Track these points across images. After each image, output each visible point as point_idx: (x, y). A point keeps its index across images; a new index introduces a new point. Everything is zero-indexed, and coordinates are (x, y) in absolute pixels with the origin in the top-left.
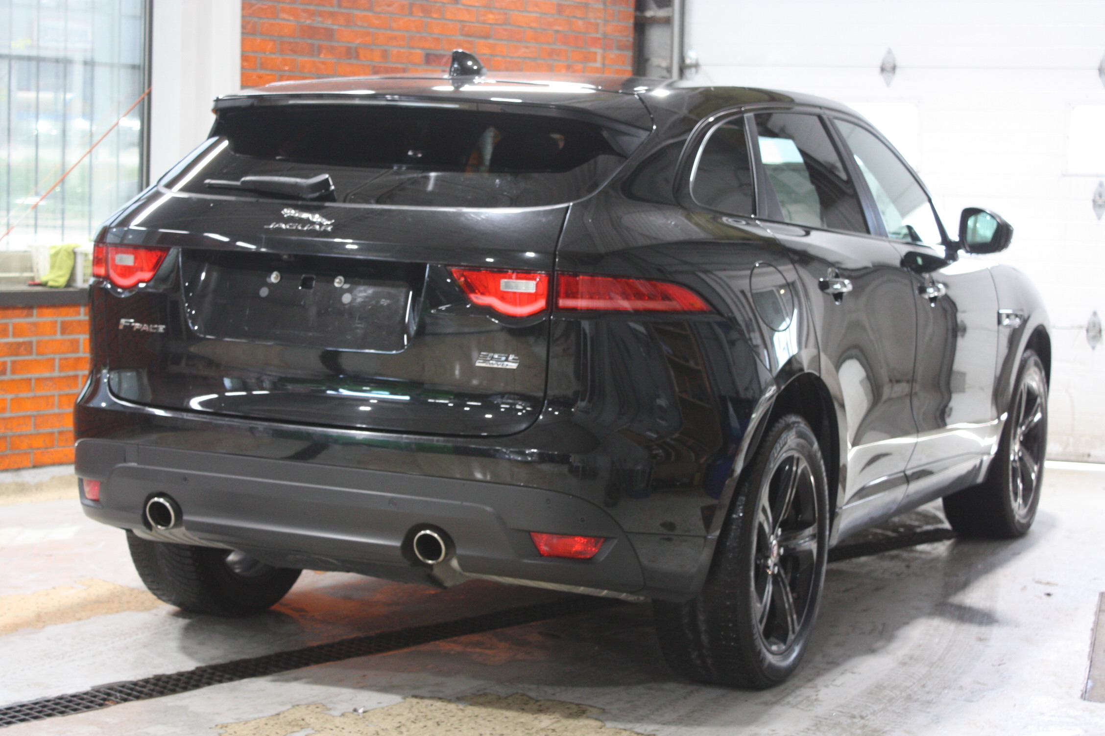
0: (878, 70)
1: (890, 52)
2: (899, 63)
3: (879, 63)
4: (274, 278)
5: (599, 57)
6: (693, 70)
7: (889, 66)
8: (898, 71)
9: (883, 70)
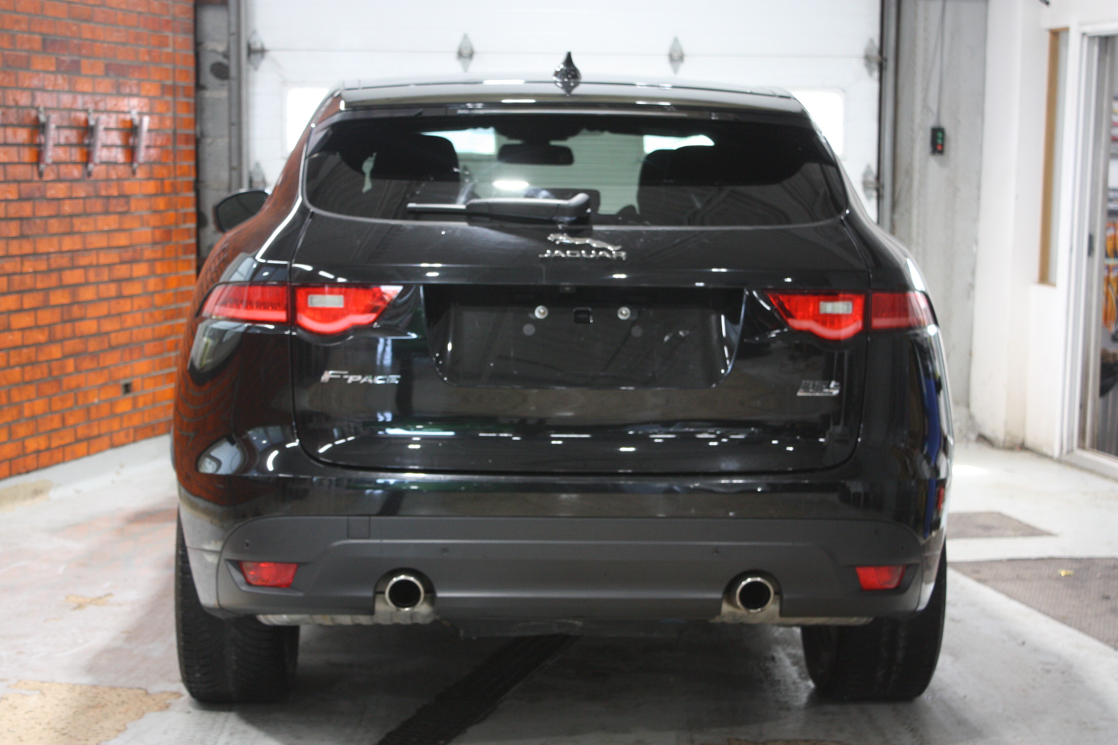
0: (454, 55)
1: (466, 37)
2: (477, 48)
3: (455, 49)
4: (540, 312)
5: (171, 42)
6: (259, 56)
7: (466, 52)
8: (476, 57)
9: (460, 55)
